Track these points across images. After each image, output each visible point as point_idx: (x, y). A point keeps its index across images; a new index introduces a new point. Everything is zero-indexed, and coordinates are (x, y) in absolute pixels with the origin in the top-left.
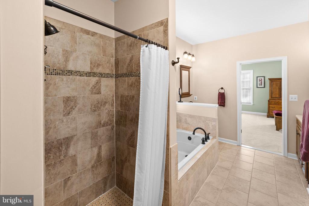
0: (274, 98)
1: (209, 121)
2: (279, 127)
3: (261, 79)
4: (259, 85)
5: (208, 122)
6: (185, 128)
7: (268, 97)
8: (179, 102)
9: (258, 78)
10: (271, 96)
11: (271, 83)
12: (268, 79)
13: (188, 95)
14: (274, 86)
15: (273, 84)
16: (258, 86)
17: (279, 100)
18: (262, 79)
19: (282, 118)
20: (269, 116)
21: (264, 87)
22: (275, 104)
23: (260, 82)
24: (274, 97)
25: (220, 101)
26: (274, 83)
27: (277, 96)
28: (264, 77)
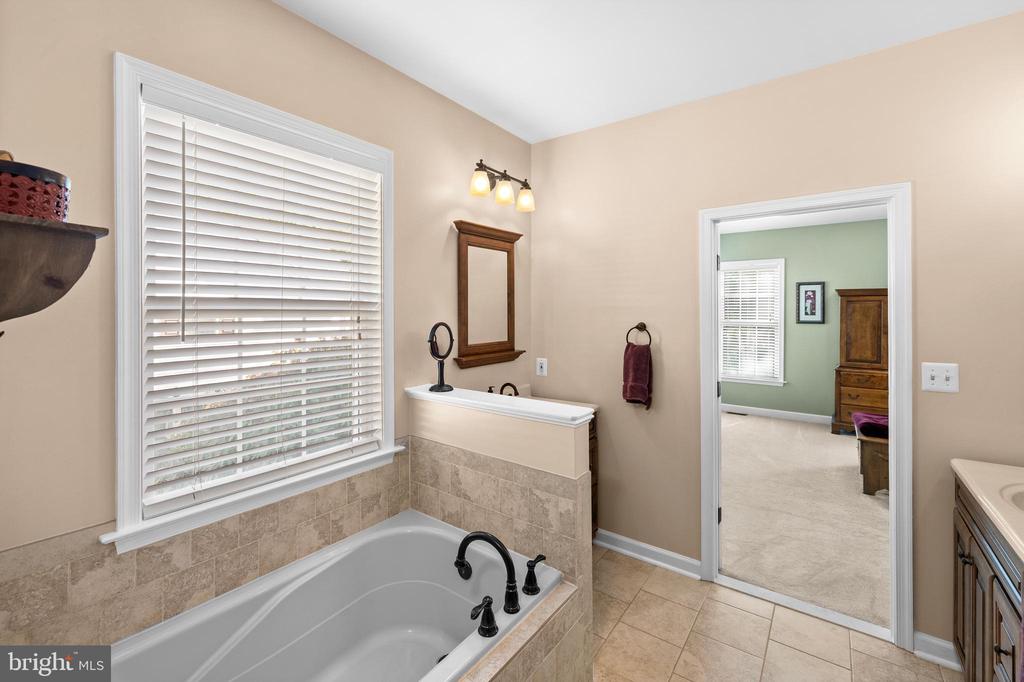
0: (856, 361)
1: (547, 489)
2: (874, 478)
3: (810, 293)
4: (806, 314)
5: (543, 496)
6: (450, 516)
7: (834, 359)
8: (432, 389)
9: (803, 289)
10: (844, 355)
11: (845, 305)
12: (836, 293)
13: (504, 352)
14: (857, 317)
15: (854, 311)
16: (803, 317)
17: (873, 369)
18: (814, 292)
19: (887, 445)
20: (840, 428)
21: (823, 322)
22: (860, 384)
23: (806, 301)
24: (857, 357)
25: (630, 384)
26: (858, 305)
27: (868, 355)
28: (823, 285)
